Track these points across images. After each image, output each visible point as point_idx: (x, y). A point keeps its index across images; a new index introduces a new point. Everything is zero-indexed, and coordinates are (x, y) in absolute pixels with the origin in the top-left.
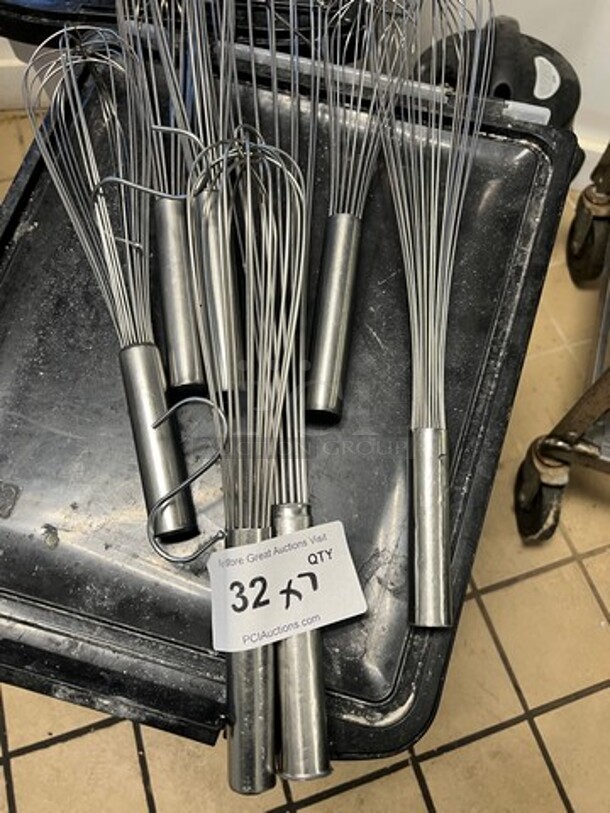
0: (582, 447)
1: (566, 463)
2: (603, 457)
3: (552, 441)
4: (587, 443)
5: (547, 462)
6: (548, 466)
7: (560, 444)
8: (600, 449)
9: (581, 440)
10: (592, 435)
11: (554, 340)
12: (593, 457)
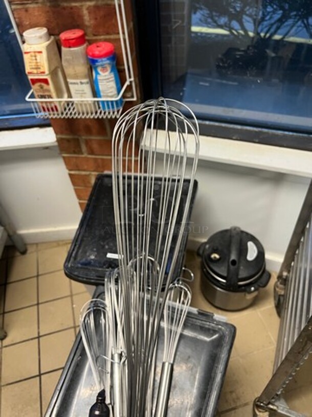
0: (271, 406)
1: (266, 411)
2: (279, 411)
3: (259, 403)
4: (273, 405)
5: (260, 410)
6: (260, 412)
7: (262, 404)
8: (278, 407)
9: (269, 403)
10: (274, 402)
11: (270, 343)
12: (275, 411)
